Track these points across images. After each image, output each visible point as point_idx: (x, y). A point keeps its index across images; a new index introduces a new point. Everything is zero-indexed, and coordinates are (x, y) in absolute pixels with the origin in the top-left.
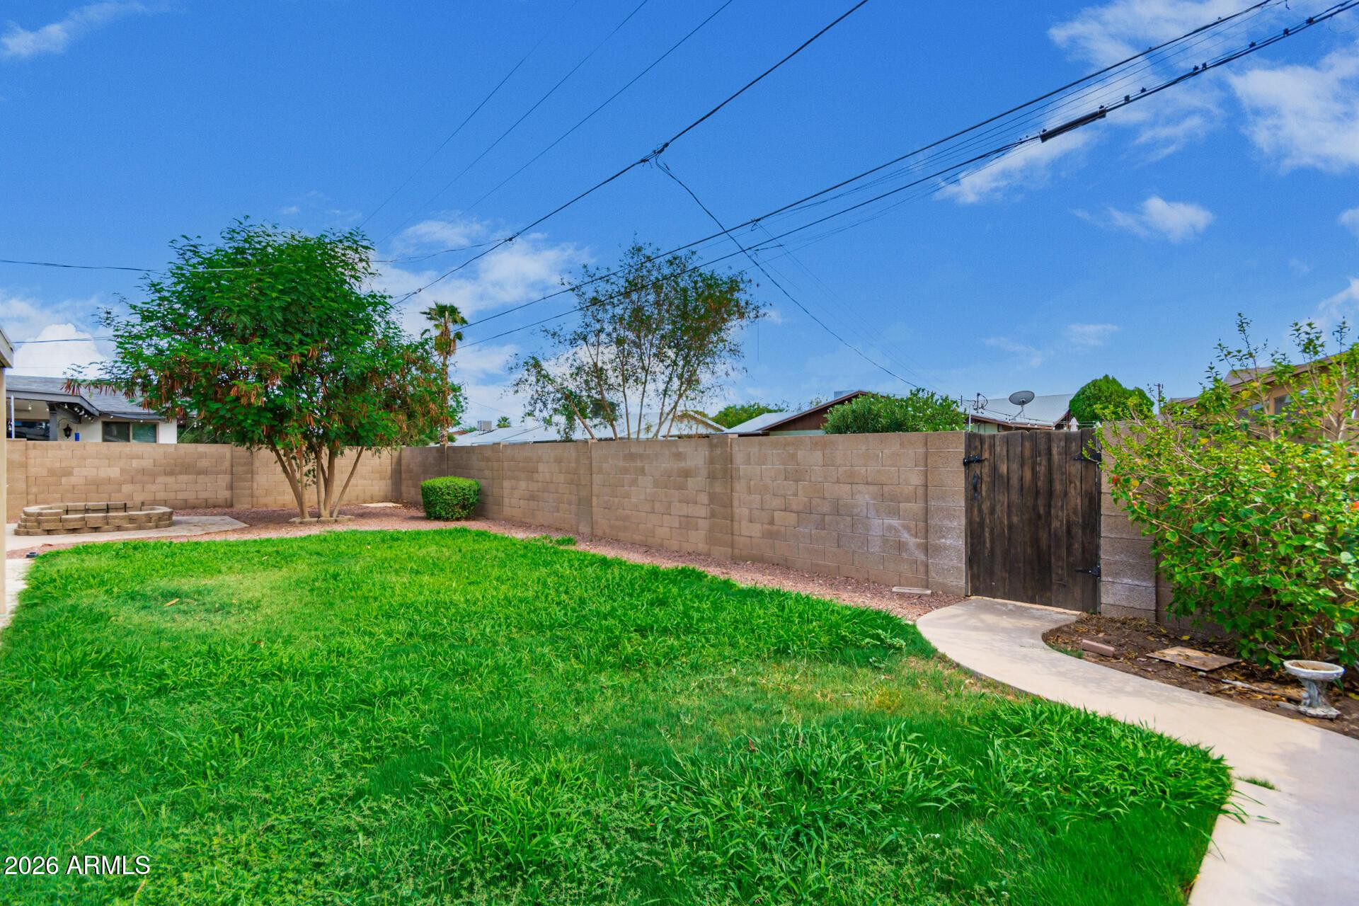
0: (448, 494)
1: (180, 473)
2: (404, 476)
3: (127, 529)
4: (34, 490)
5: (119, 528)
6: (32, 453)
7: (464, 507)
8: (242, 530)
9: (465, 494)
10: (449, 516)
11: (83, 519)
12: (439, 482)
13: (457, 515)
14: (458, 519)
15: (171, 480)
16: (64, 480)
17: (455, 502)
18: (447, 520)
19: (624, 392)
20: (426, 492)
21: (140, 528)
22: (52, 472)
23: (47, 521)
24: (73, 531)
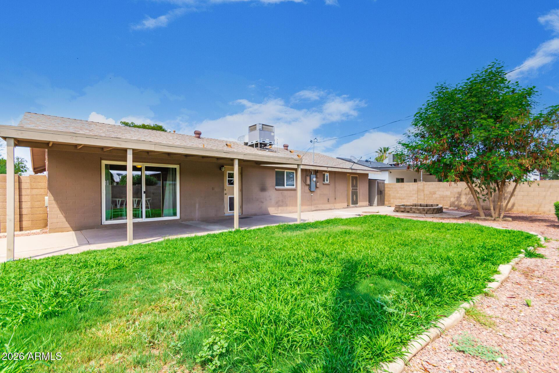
4: (426, 199)
5: (414, 212)
6: (426, 186)
16: (434, 196)
22: (430, 193)
24: (402, 212)
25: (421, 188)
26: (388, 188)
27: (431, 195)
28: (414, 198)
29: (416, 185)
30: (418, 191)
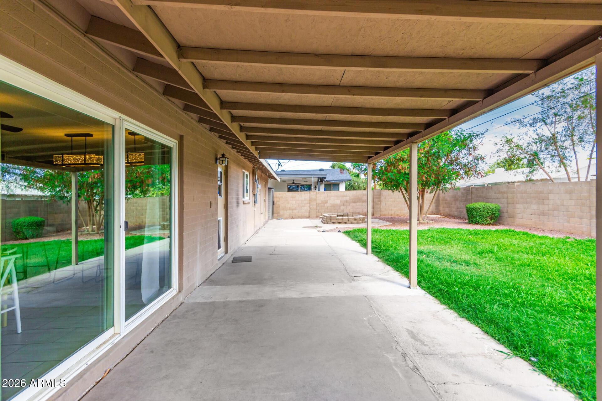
0: (484, 211)
1: (357, 202)
2: (441, 202)
3: (354, 223)
4: (318, 208)
5: (352, 223)
6: (318, 195)
7: (491, 218)
8: (391, 225)
9: (493, 211)
10: (484, 223)
11: (342, 219)
12: (477, 205)
13: (488, 222)
14: (488, 224)
15: (354, 204)
16: (325, 205)
17: (488, 215)
18: (483, 224)
19: (574, 149)
20: (469, 210)
21: (358, 223)
22: (322, 202)
23: (333, 219)
24: (340, 223)
25: (314, 197)
26: (277, 198)
27: (322, 204)
28: (305, 208)
29: (309, 194)
30: (310, 201)
